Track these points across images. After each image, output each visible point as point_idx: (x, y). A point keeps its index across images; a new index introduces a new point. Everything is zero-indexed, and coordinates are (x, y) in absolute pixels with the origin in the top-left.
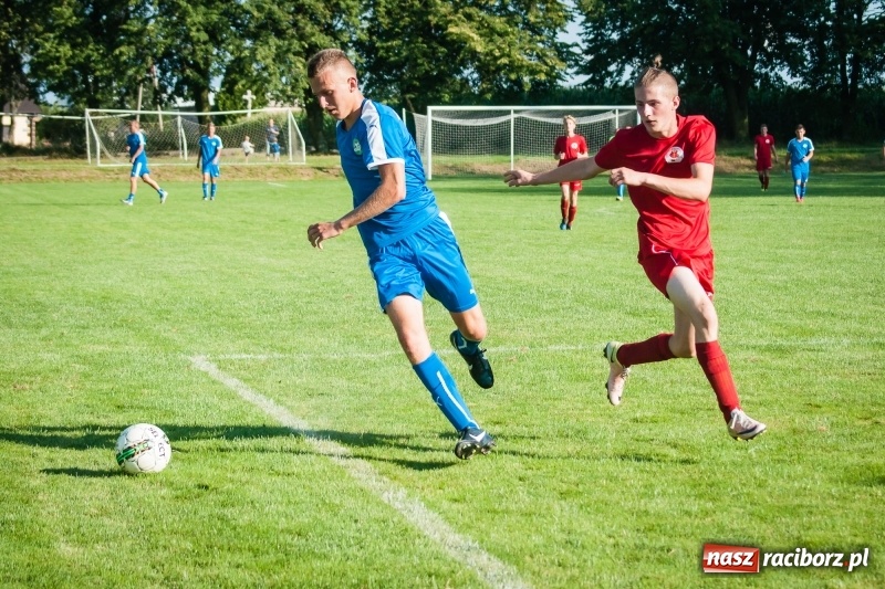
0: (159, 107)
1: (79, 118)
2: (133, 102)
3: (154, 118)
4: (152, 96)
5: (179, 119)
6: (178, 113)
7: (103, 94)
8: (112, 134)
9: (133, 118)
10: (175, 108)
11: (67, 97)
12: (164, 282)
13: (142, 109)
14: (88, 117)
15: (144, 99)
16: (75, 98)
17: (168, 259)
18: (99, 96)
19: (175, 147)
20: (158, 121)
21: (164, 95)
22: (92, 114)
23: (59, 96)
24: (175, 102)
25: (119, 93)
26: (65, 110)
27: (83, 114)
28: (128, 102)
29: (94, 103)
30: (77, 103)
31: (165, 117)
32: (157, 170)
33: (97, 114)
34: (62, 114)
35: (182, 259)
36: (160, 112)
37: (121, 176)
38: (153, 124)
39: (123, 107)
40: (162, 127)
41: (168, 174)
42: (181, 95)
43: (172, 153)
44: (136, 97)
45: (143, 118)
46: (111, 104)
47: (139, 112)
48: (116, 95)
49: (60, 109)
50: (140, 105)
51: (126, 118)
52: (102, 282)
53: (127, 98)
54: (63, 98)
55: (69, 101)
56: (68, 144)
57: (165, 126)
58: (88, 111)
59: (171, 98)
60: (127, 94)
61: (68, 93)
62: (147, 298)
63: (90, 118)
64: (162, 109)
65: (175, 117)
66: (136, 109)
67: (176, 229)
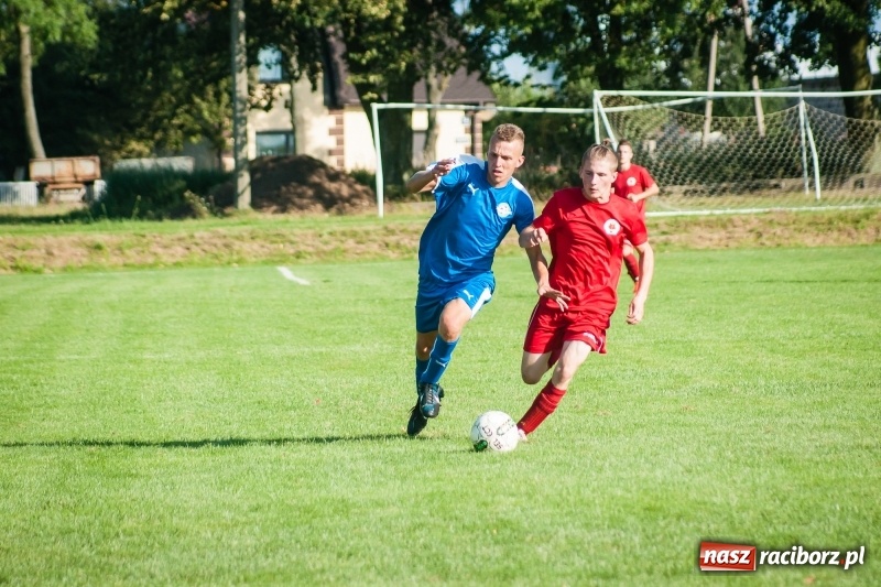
0: (756, 81)
1: (579, 111)
2: (698, 73)
3: (746, 107)
4: (741, 59)
5: (802, 106)
6: (800, 94)
7: (632, 55)
8: (653, 145)
9: (699, 107)
10: (792, 83)
11: (552, 65)
12: (780, 472)
13: (717, 88)
14: (599, 108)
15: (723, 64)
16: (570, 65)
17: (786, 420)
18: (622, 61)
19: (794, 172)
20: (754, 112)
21: (769, 55)
22: (607, 102)
23: (533, 63)
24: (796, 71)
25: (666, 54)
26: (547, 93)
27: (588, 103)
28: (685, 71)
29: (611, 78)
30: (574, 77)
31: (769, 104)
32: (755, 224)
33: (619, 101)
34: (540, 103)
35: (818, 421)
36: (758, 94)
37: (674, 238)
38: (741, 121)
39: (676, 85)
40: (762, 128)
41: (778, 230)
42: (806, 53)
43: (786, 183)
44: (705, 63)
45: (720, 107)
46: (648, 79)
47: (711, 93)
48: (660, 57)
49: (536, 93)
50: (712, 80)
51: (682, 108)
52: (643, 475)
53: (686, 64)
54: (543, 68)
55: (556, 75)
56: (554, 169)
57: (770, 123)
58: (598, 95)
59: (784, 59)
60: (687, 54)
61: (556, 56)
62: (743, 508)
63: (603, 111)
64: (763, 87)
65: (793, 102)
66: (705, 88)
67: (802, 354)
